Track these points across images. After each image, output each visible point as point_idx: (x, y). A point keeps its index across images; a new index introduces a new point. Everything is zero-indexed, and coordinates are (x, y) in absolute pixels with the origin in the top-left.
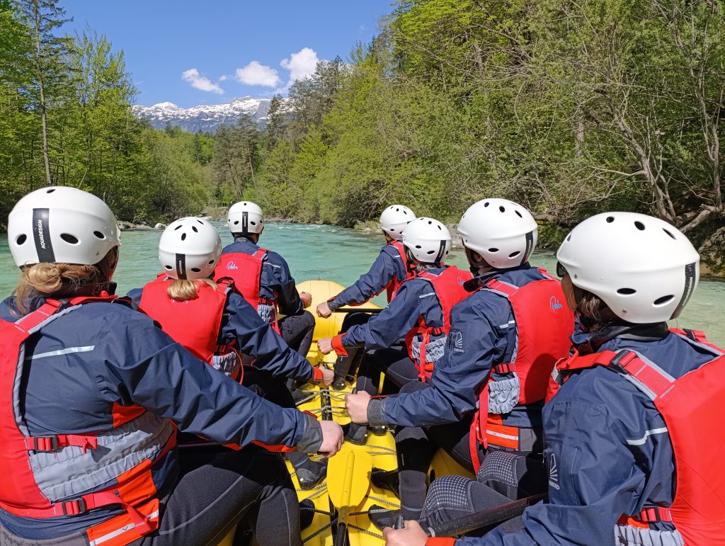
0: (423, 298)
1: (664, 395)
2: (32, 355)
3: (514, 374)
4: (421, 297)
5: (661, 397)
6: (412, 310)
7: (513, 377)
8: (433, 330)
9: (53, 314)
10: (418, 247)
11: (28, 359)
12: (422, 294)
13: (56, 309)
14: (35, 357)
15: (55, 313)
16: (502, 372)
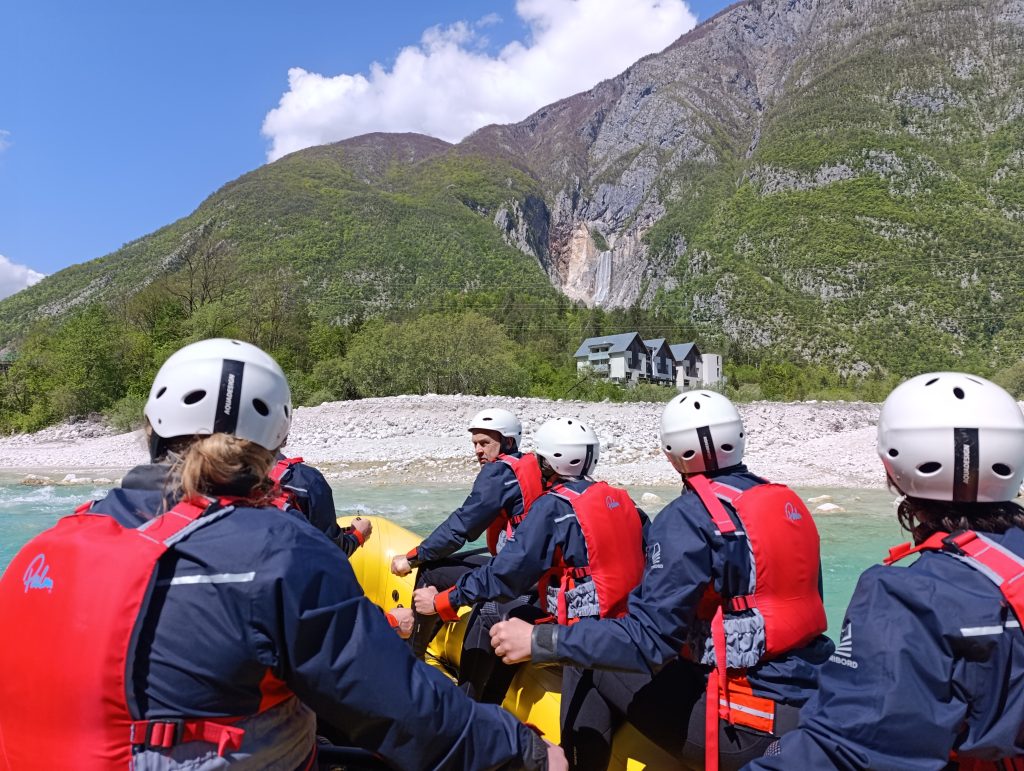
0: (559, 523)
1: (1013, 580)
2: (171, 576)
3: (755, 610)
4: (557, 520)
5: (1010, 582)
6: (549, 538)
7: (754, 615)
8: (574, 571)
9: (198, 518)
10: (557, 455)
11: (162, 583)
12: (558, 516)
13: (200, 511)
14: (176, 581)
15: (200, 516)
16: (737, 609)
